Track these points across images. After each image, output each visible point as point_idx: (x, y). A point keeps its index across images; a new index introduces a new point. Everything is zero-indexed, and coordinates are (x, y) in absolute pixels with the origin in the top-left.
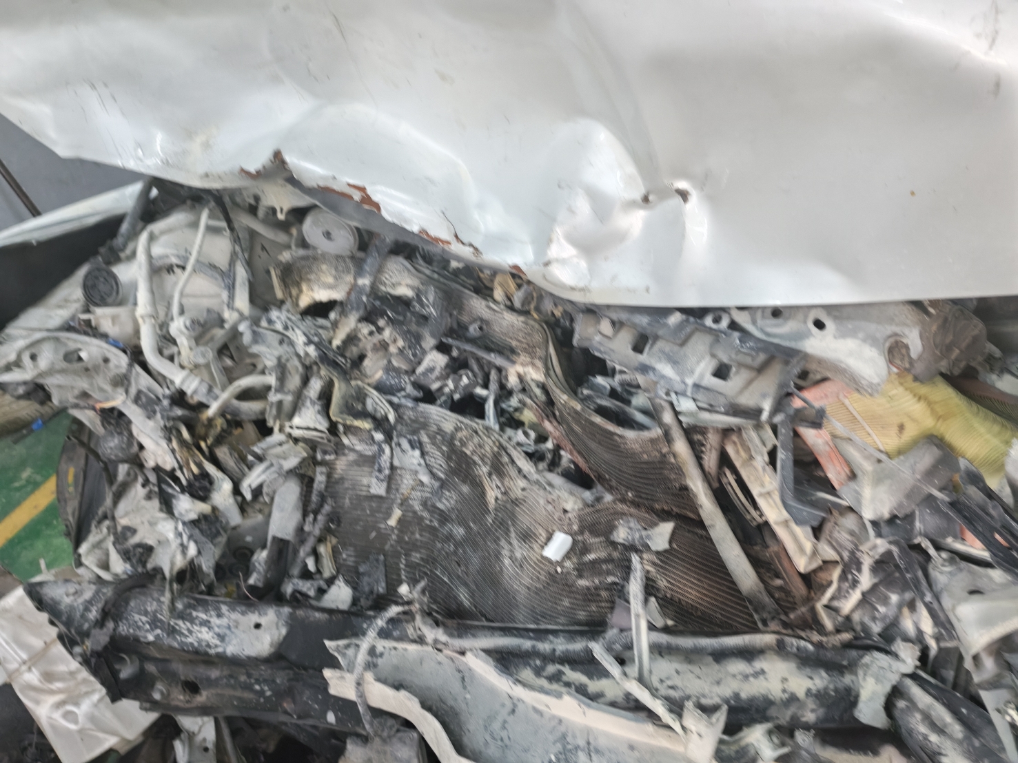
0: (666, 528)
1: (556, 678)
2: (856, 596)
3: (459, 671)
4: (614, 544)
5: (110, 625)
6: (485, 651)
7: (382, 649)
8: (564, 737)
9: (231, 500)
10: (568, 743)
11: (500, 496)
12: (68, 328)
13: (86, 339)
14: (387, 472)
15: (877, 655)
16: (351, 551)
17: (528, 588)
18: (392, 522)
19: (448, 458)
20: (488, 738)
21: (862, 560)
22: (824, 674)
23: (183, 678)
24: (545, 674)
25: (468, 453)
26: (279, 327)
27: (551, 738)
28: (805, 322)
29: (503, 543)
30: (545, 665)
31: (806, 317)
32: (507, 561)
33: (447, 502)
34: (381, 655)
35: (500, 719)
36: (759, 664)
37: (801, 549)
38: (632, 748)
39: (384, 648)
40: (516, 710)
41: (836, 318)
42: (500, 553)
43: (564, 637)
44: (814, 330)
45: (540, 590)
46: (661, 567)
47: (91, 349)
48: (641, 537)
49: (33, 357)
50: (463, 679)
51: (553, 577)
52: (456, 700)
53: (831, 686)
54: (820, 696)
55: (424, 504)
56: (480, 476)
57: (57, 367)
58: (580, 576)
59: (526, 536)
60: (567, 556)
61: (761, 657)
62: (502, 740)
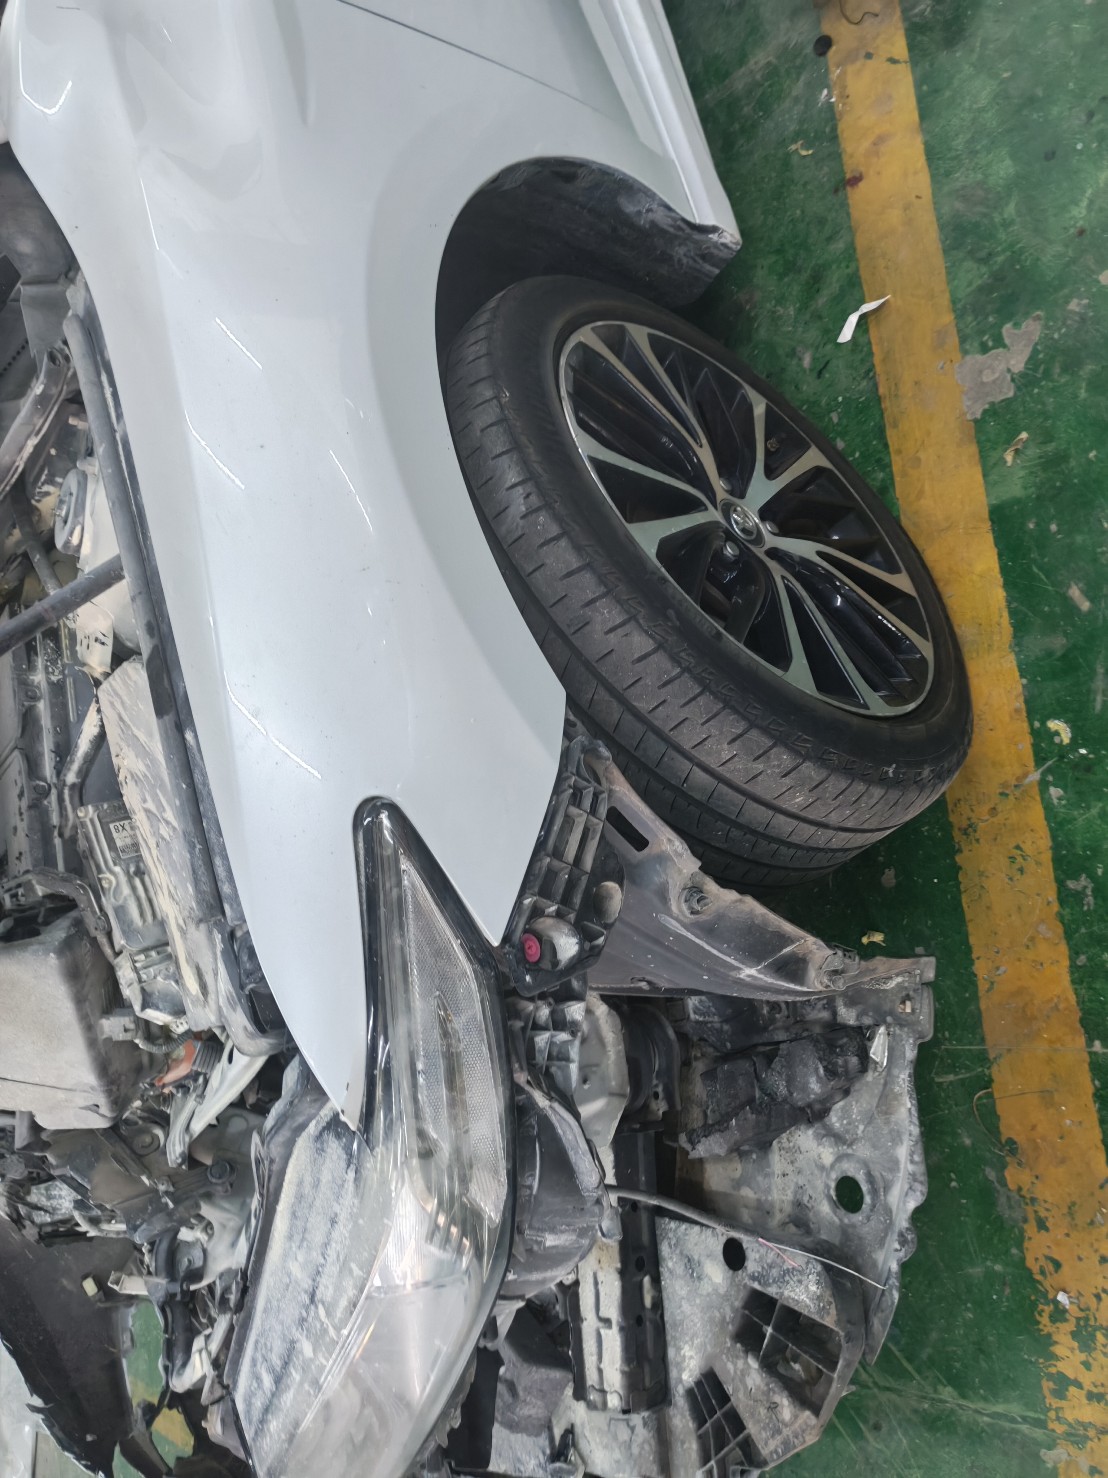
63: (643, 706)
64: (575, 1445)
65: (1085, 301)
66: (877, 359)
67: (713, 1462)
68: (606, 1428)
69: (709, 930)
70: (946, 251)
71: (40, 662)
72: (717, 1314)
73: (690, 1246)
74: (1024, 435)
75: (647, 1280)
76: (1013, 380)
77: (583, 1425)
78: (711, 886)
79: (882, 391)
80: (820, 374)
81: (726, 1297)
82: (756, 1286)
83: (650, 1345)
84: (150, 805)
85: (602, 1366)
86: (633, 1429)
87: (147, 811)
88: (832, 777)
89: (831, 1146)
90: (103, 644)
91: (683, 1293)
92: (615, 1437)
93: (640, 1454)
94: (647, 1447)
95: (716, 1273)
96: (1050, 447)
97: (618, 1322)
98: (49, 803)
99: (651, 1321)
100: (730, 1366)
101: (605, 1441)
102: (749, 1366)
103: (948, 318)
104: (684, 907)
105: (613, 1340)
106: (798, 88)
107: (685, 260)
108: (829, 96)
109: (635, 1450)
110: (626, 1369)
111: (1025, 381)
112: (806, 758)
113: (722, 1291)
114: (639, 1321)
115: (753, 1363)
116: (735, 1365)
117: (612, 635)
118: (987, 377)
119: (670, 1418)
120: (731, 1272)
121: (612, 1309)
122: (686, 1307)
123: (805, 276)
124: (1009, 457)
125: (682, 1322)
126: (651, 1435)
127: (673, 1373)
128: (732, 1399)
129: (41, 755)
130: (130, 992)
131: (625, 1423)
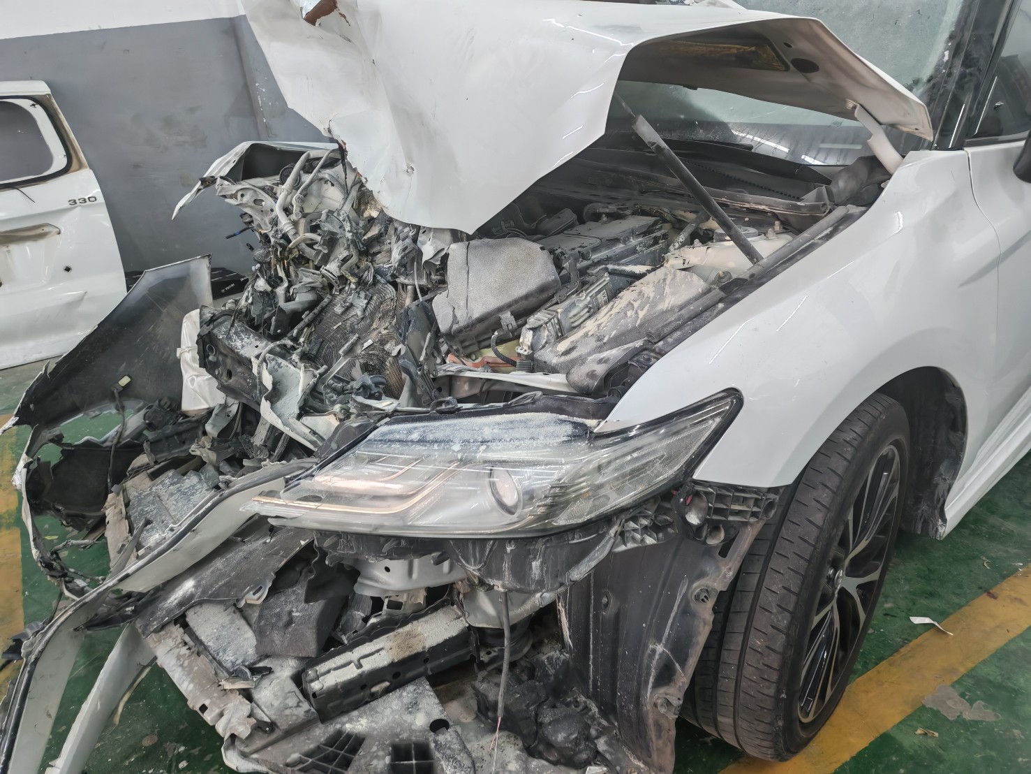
5: (211, 326)
9: (283, 292)
12: (263, 189)
13: (267, 196)
14: (348, 304)
18: (335, 327)
23: (228, 368)
26: (341, 218)
47: (268, 201)
49: (242, 195)
55: (351, 323)
57: (249, 204)
63: (784, 532)
64: (263, 676)
65: (1023, 737)
66: (915, 642)
67: (310, 760)
68: (287, 691)
69: (686, 611)
70: (993, 656)
71: (640, 239)
72: (398, 730)
73: (424, 701)
74: (936, 734)
75: (387, 684)
76: (958, 717)
77: (278, 678)
78: (710, 604)
79: (902, 650)
80: (886, 615)
81: (412, 731)
82: (433, 745)
83: (351, 699)
84: (636, 305)
85: (332, 672)
86: (298, 706)
87: (630, 305)
88: (779, 656)
89: (520, 766)
90: (684, 263)
91: (395, 707)
92: (286, 698)
93: (287, 716)
94: (294, 718)
95: (420, 721)
96: (941, 751)
97: (363, 672)
98: (582, 261)
99: (364, 696)
100: (375, 748)
101: (279, 693)
102: (384, 759)
103: (962, 670)
104: (698, 590)
105: (351, 673)
106: (1013, 551)
107: (919, 511)
108: (1021, 567)
109: (288, 712)
110: (339, 687)
111: (961, 723)
112: (787, 635)
113: (413, 727)
114: (363, 687)
115: (388, 760)
116: (378, 750)
117: (815, 502)
118: (950, 703)
119: (317, 726)
120: (429, 728)
121: (368, 665)
122: (388, 712)
123: (929, 588)
124: (919, 732)
125: (377, 712)
126: (303, 717)
127: (344, 719)
128: (357, 757)
129: (601, 252)
130: (532, 321)
131: (298, 700)
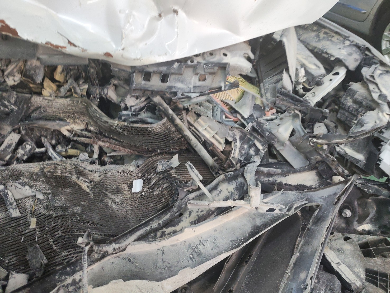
0: (176, 157)
1: (163, 235)
2: (237, 150)
3: (125, 259)
4: (159, 173)
6: (135, 241)
7: (80, 278)
8: (190, 246)
10: (193, 247)
11: (89, 185)
14: (15, 203)
15: (248, 165)
16: (11, 256)
17: (131, 210)
18: (33, 225)
19: (48, 182)
20: (160, 270)
21: (236, 138)
22: (234, 182)
24: (158, 237)
25: (60, 174)
27: (185, 250)
28: (220, 55)
29: (106, 200)
30: (156, 233)
31: (220, 54)
32: (114, 206)
33: (60, 201)
34: (80, 280)
35: (160, 260)
36: (219, 189)
37: (220, 143)
38: (215, 231)
39: (80, 276)
40: (164, 252)
41: (230, 51)
42: (108, 205)
43: (156, 219)
44: (224, 57)
45: (138, 207)
46: (178, 173)
48: (168, 165)
50: (130, 260)
51: (142, 198)
52: (131, 270)
53: (238, 184)
54: (237, 189)
55: (47, 208)
56: (73, 181)
58: (154, 191)
59: (118, 191)
60: (143, 187)
61: (219, 186)
62: (166, 266)
